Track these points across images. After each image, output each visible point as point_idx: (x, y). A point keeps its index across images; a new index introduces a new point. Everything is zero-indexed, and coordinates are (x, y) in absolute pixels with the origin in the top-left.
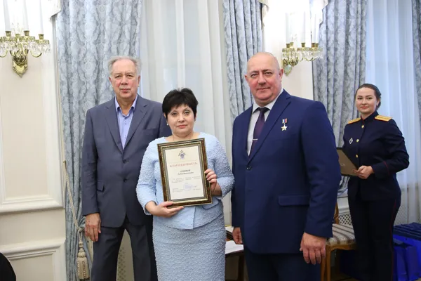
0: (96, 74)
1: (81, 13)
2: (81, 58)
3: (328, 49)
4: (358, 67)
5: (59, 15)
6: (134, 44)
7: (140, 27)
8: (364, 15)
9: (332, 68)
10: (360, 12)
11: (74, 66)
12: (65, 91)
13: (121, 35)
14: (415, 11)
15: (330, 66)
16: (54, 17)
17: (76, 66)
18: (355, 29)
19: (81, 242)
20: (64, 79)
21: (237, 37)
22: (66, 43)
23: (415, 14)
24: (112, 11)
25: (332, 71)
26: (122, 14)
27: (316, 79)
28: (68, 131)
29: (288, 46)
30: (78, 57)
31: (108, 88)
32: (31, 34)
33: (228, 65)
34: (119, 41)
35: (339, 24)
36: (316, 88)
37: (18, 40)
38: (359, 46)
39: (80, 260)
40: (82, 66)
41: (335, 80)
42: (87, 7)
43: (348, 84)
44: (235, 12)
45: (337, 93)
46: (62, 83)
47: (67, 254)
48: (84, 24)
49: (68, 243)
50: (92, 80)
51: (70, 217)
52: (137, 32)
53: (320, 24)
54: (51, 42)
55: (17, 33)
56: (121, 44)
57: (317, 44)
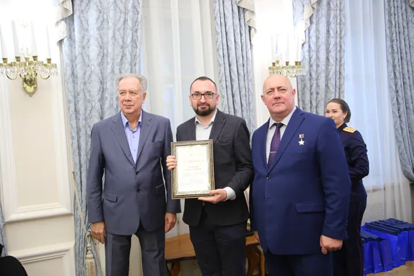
0: (100, 93)
1: (86, 38)
2: (86, 79)
3: (311, 66)
4: (338, 81)
5: (65, 40)
6: (135, 65)
7: (140, 49)
8: (343, 34)
9: (314, 82)
10: (339, 32)
11: (80, 87)
12: (72, 109)
13: (122, 57)
14: (388, 30)
15: (312, 81)
16: (61, 42)
17: (82, 86)
18: (335, 48)
19: (89, 245)
20: (71, 98)
21: (229, 57)
22: (72, 66)
23: (388, 33)
24: (114, 36)
25: (314, 86)
26: (123, 38)
27: (300, 93)
28: (75, 145)
29: (274, 64)
30: (84, 77)
31: (111, 105)
32: (39, 59)
33: (221, 82)
34: (121, 63)
35: (320, 44)
37: (27, 64)
38: (338, 63)
39: (88, 261)
40: (88, 85)
41: (317, 93)
42: (92, 33)
43: (329, 97)
44: (226, 35)
45: (319, 105)
46: (69, 102)
47: (76, 256)
48: (89, 47)
49: (77, 246)
50: (97, 98)
51: (79, 222)
52: (137, 54)
53: (303, 45)
54: (58, 66)
55: (26, 57)
56: (123, 66)
57: (300, 62)
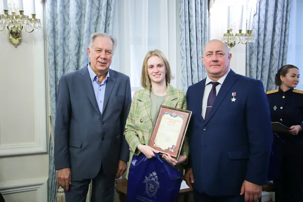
0: (77, 48)
2: (66, 35)
3: (259, 35)
4: (282, 50)
6: (108, 26)
7: (114, 12)
8: (289, 9)
9: (261, 50)
10: (286, 6)
11: (59, 41)
12: (52, 60)
13: (98, 17)
17: (62, 41)
18: (281, 20)
20: (51, 51)
21: (189, 23)
22: (54, 22)
25: (261, 54)
27: (248, 58)
28: (53, 93)
29: (228, 31)
30: (64, 34)
32: (25, 14)
33: (181, 45)
35: (268, 16)
36: (249, 65)
37: (14, 18)
38: (283, 34)
39: (59, 195)
40: (66, 40)
41: (263, 60)
43: (273, 63)
44: (189, 4)
45: (264, 70)
46: (50, 54)
47: (48, 189)
48: (69, 7)
49: (50, 182)
50: (74, 52)
52: (111, 16)
53: (254, 15)
54: (42, 21)
55: (13, 11)
56: (98, 25)
57: (251, 31)
